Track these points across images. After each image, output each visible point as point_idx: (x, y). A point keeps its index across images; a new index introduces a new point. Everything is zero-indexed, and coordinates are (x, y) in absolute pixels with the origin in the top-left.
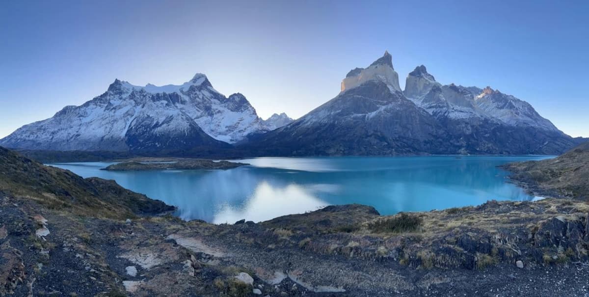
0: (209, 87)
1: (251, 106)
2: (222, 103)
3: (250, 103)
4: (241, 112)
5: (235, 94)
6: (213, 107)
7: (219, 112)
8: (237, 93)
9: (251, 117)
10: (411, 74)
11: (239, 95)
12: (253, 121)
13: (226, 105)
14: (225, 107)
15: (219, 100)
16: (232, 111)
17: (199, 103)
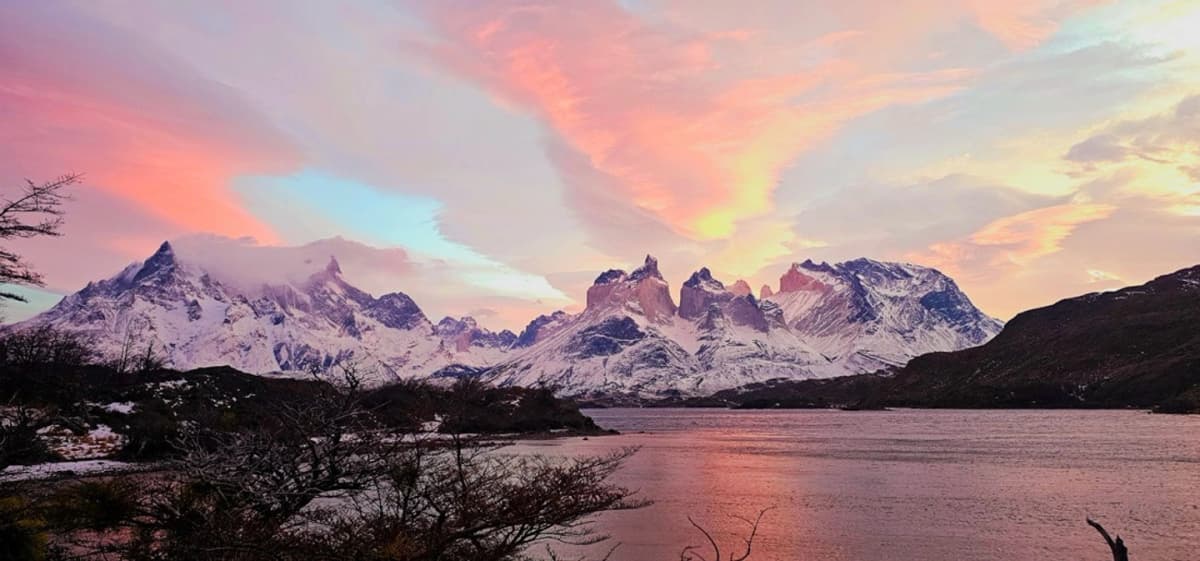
0: (337, 274)
1: (426, 320)
2: (365, 309)
3: (425, 313)
4: (406, 330)
5: (394, 295)
6: (356, 319)
7: (368, 329)
8: (397, 292)
9: (430, 340)
10: (685, 284)
11: (401, 296)
12: (435, 349)
13: (375, 313)
14: (372, 316)
15: (359, 302)
16: (388, 325)
17: (333, 311)
